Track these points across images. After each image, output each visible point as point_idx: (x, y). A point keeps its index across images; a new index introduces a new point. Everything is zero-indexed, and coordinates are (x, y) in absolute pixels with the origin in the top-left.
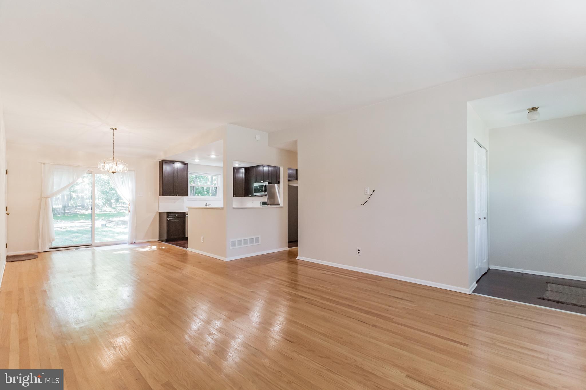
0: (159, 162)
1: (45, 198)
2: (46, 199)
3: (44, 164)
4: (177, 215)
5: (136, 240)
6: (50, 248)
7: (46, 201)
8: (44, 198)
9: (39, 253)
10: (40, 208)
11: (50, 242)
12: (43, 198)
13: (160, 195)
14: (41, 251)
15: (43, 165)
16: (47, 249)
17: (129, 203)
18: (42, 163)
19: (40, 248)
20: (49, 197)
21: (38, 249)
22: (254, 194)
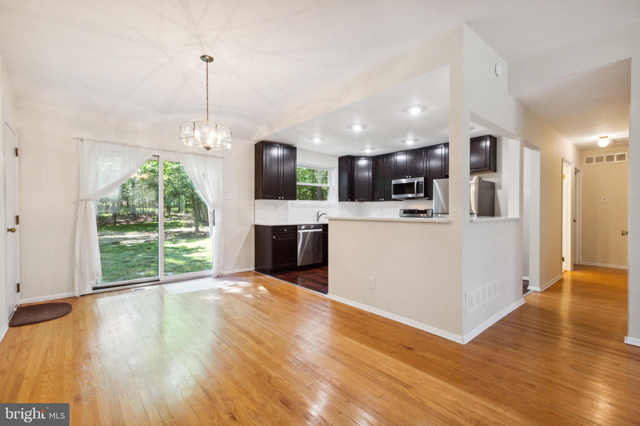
0: (255, 144)
1: (84, 202)
2: (86, 204)
3: (82, 140)
4: (285, 230)
5: (223, 271)
6: (94, 289)
7: (86, 207)
8: (83, 200)
9: (75, 298)
10: (76, 217)
11: (93, 278)
12: (81, 201)
13: (257, 197)
14: (77, 294)
15: (80, 142)
16: (89, 290)
17: (214, 211)
18: (78, 139)
19: (77, 289)
20: (91, 200)
21: (73, 290)
22: (393, 196)
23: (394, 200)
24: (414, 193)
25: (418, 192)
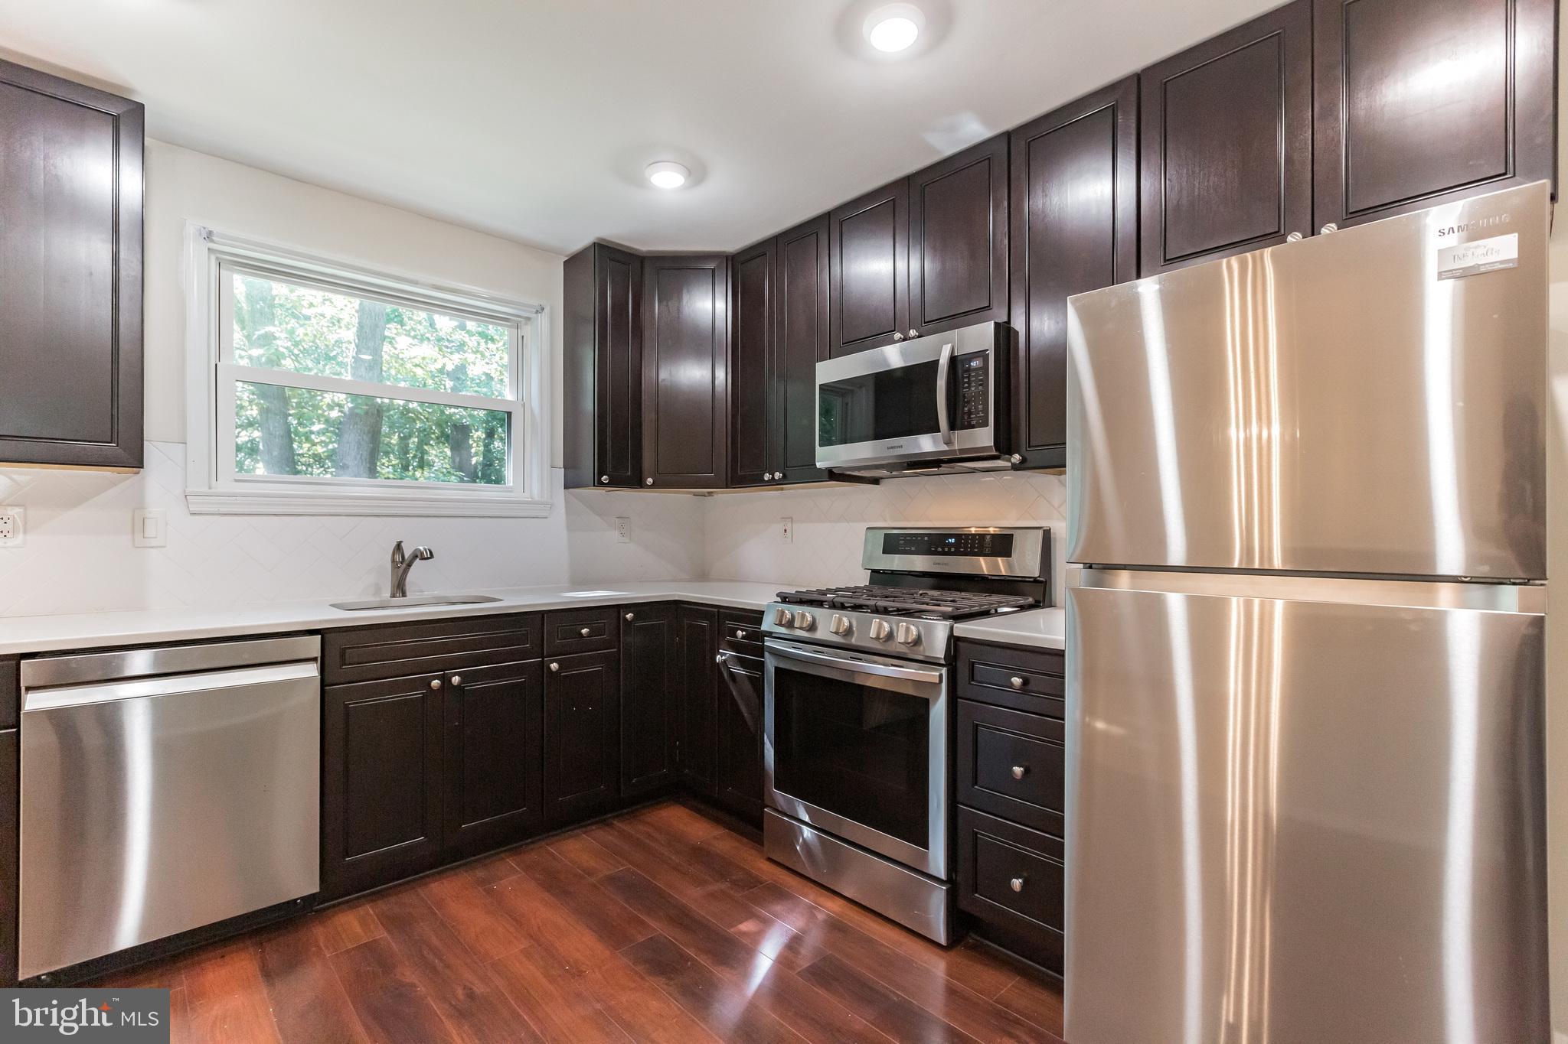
22: (826, 457)
23: (834, 475)
24: (936, 428)
25: (956, 422)
